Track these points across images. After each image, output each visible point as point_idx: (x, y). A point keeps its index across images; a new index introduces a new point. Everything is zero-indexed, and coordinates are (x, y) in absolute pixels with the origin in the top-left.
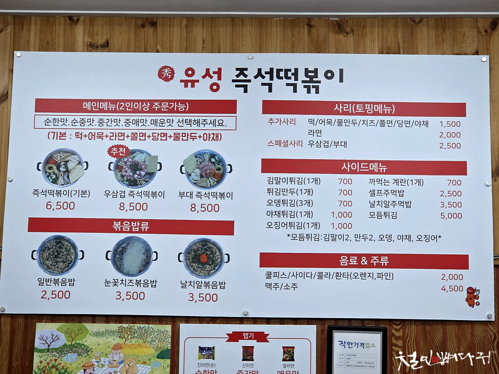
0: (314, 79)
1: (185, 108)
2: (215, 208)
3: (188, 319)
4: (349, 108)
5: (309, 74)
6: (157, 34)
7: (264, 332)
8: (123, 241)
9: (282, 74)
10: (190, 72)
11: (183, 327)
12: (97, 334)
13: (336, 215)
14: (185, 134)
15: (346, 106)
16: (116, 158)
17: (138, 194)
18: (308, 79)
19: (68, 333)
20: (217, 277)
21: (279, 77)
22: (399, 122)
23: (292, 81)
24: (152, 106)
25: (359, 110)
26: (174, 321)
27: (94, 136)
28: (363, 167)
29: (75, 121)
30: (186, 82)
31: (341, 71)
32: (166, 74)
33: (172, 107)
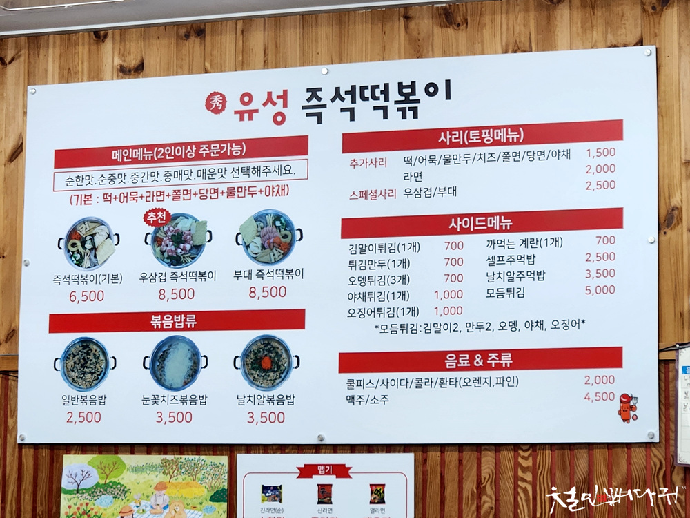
0: (412, 98)
1: (242, 151)
2: (280, 292)
3: (249, 448)
4: (459, 138)
5: (405, 91)
6: (205, 46)
7: (344, 465)
8: (164, 343)
9: (367, 93)
10: (246, 98)
11: (242, 458)
12: (136, 470)
13: (441, 295)
14: (242, 188)
15: (455, 134)
16: (154, 228)
17: (182, 277)
18: (403, 98)
19: (101, 468)
20: (283, 389)
21: (364, 98)
22: (529, 154)
23: (381, 102)
24: (198, 151)
25: (473, 139)
26: (231, 450)
27: (127, 197)
28: (479, 223)
29: (102, 178)
30: (241, 114)
31: (448, 83)
32: (215, 104)
33: (223, 150)
